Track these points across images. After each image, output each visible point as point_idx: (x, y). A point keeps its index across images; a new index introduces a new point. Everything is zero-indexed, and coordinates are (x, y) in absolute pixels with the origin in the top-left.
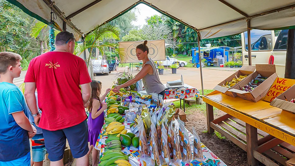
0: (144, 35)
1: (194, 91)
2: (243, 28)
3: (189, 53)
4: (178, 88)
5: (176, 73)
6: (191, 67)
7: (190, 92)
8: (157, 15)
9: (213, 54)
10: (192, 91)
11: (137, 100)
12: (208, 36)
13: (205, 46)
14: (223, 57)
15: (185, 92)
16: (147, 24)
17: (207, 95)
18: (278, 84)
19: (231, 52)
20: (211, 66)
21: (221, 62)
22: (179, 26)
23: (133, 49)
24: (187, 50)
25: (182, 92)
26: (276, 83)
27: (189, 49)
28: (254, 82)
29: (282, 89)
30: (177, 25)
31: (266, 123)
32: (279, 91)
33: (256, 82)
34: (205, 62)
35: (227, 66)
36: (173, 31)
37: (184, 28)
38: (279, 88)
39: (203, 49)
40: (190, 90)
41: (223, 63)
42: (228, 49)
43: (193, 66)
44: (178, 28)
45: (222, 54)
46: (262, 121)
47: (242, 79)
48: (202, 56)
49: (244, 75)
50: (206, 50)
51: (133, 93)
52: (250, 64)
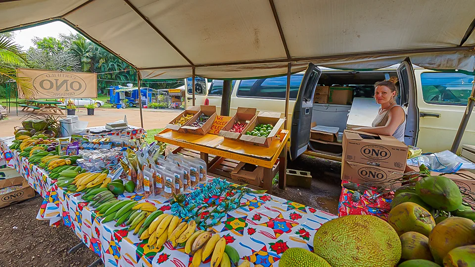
0: (31, 62)
1: (141, 131)
2: (189, 74)
3: (105, 92)
4: (123, 130)
5: (93, 114)
6: (109, 108)
7: (137, 133)
8: (55, 39)
9: (135, 94)
10: (139, 132)
11: (85, 145)
12: (150, 76)
13: (125, 86)
14: (146, 98)
15: (131, 133)
16: (35, 47)
17: (160, 133)
18: (218, 121)
19: (154, 94)
20: (133, 107)
21: (144, 103)
22: (91, 58)
23: (45, 80)
24: (102, 88)
25: (128, 133)
26: (216, 120)
27: (105, 88)
28: (199, 119)
29: (221, 123)
30: (87, 57)
31: (218, 149)
32: (219, 125)
33: (201, 119)
34: (127, 102)
35: (150, 107)
36: (82, 63)
37: (98, 62)
38: (219, 123)
39: (125, 89)
40: (136, 131)
41: (147, 104)
42: (151, 90)
43: (112, 107)
44: (89, 60)
45: (145, 95)
46: (215, 148)
47: (188, 117)
48: (122, 96)
49: (190, 114)
50: (127, 90)
51: (76, 139)
52: (194, 105)
